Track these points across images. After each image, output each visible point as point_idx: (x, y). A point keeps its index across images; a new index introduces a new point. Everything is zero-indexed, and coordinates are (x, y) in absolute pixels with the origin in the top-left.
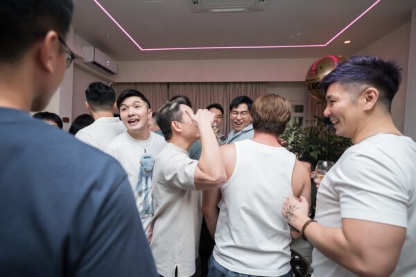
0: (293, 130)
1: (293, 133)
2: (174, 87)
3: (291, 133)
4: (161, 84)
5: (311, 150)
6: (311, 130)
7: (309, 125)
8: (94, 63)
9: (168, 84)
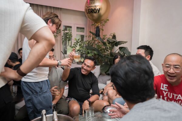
0: (78, 42)
1: (78, 44)
3: (77, 44)
5: (88, 53)
6: (89, 42)
7: (88, 39)
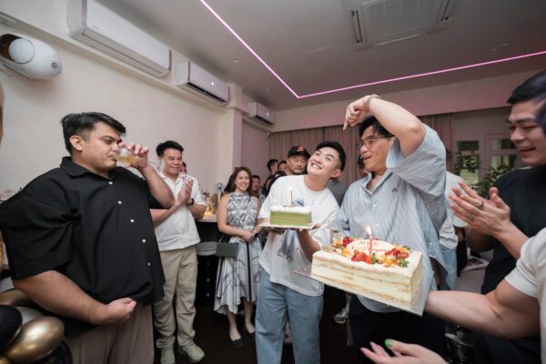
2: (330, 130)
4: (316, 129)
8: (257, 117)
9: (324, 128)
